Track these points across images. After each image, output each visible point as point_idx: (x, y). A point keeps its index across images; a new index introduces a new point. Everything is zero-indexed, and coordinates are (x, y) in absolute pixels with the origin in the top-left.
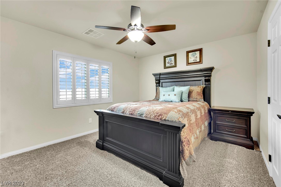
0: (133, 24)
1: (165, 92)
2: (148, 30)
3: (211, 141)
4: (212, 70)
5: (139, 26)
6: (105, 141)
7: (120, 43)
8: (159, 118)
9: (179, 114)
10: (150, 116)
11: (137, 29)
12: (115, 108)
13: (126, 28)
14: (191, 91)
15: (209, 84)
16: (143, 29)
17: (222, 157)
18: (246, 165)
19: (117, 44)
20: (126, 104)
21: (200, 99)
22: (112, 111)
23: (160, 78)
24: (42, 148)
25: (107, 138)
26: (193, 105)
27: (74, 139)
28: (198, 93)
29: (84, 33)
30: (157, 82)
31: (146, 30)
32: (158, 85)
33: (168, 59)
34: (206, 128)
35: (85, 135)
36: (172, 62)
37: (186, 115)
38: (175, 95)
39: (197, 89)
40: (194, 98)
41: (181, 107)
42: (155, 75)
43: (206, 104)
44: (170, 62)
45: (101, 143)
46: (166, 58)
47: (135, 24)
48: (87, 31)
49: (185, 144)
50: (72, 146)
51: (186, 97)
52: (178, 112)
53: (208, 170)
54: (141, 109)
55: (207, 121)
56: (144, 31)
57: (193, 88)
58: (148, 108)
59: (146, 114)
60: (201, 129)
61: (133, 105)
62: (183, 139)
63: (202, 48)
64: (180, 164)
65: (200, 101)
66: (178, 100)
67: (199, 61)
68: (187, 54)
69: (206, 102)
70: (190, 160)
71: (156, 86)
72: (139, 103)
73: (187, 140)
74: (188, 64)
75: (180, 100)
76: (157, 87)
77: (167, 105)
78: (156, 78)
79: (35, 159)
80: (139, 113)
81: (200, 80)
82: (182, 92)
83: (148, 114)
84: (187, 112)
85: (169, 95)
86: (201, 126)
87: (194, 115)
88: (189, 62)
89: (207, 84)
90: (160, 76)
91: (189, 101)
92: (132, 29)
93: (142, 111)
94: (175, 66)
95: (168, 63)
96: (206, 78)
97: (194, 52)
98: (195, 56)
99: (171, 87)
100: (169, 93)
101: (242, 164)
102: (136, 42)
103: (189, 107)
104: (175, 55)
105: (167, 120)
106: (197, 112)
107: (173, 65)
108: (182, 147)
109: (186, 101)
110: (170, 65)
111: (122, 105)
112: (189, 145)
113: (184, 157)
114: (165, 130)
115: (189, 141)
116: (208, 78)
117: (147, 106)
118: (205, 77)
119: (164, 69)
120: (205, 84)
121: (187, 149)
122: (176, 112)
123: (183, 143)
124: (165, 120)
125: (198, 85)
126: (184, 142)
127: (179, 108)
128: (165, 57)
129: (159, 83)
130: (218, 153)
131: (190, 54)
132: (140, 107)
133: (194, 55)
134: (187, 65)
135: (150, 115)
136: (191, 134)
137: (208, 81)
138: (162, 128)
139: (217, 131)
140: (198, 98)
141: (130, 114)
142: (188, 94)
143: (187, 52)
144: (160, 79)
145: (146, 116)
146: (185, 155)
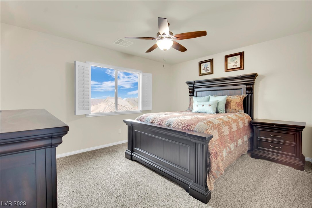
0: (161, 33)
1: (199, 102)
2: (178, 37)
3: (252, 158)
4: (254, 77)
5: (168, 34)
6: (133, 151)
7: (149, 51)
8: (187, 128)
9: (208, 125)
10: (178, 127)
11: (166, 37)
12: (143, 118)
13: (155, 37)
14: (230, 101)
15: (251, 94)
16: (172, 37)
17: (260, 176)
18: (289, 186)
19: (146, 52)
20: (155, 114)
21: (240, 111)
22: (140, 121)
23: (194, 86)
24: (75, 155)
25: (135, 148)
26: (228, 117)
27: (104, 148)
28: (237, 103)
29: (114, 43)
30: (191, 90)
31: (175, 38)
32: (191, 94)
33: (204, 65)
34: (246, 144)
35: (114, 146)
36: (208, 68)
37: (217, 127)
38: (210, 105)
39: (237, 99)
40: (232, 109)
41: (212, 119)
42: (188, 83)
43: (246, 116)
44: (205, 68)
45: (130, 153)
46: (202, 64)
47: (163, 33)
48: (117, 41)
49: (212, 156)
50: (103, 154)
51: (223, 108)
52: (207, 123)
53: (241, 187)
54: (170, 119)
55: (246, 135)
56: (173, 39)
57: (230, 98)
58: (176, 119)
59: (174, 124)
60: (236, 143)
61: (162, 115)
62: (211, 151)
63: (243, 52)
64: (207, 176)
65: (239, 112)
66: (213, 111)
67: (240, 67)
68: (226, 59)
69: (248, 114)
70: (217, 173)
71: (190, 95)
72: (169, 114)
73: (214, 152)
74: (227, 70)
75: (215, 111)
76: (191, 97)
77: (199, 116)
78: (189, 87)
79: (70, 164)
80: (167, 124)
81: (241, 89)
82: (218, 103)
83: (176, 124)
84: (219, 124)
85: (203, 106)
86: (237, 140)
87: (227, 127)
88: (228, 68)
89: (248, 94)
90: (194, 85)
91: (226, 112)
92: (161, 37)
93: (171, 122)
94: (212, 73)
95: (203, 69)
96: (248, 86)
97: (234, 57)
98: (235, 61)
99: (206, 97)
100: (203, 103)
101: (284, 184)
102: (165, 50)
103: (222, 118)
104: (211, 61)
105: (194, 131)
106: (232, 125)
107: (210, 71)
108: (209, 159)
109: (223, 112)
110: (205, 72)
111: (151, 116)
112: (217, 157)
113: (212, 170)
114: (192, 140)
115: (217, 153)
116: (250, 86)
117: (176, 116)
118: (246, 85)
119: (199, 76)
120: (247, 93)
121: (214, 161)
122: (205, 123)
123: (210, 155)
124: (193, 131)
125: (238, 95)
126: (212, 154)
127: (209, 120)
128: (200, 63)
129: (193, 92)
130: (257, 171)
131: (229, 59)
132: (169, 118)
133: (233, 60)
134: (225, 72)
135: (178, 125)
136: (222, 147)
137: (250, 90)
138: (188, 139)
139: (259, 147)
140: (237, 109)
141: (158, 124)
142: (226, 105)
143: (225, 56)
144: (194, 88)
145: (173, 127)
146: (212, 168)
